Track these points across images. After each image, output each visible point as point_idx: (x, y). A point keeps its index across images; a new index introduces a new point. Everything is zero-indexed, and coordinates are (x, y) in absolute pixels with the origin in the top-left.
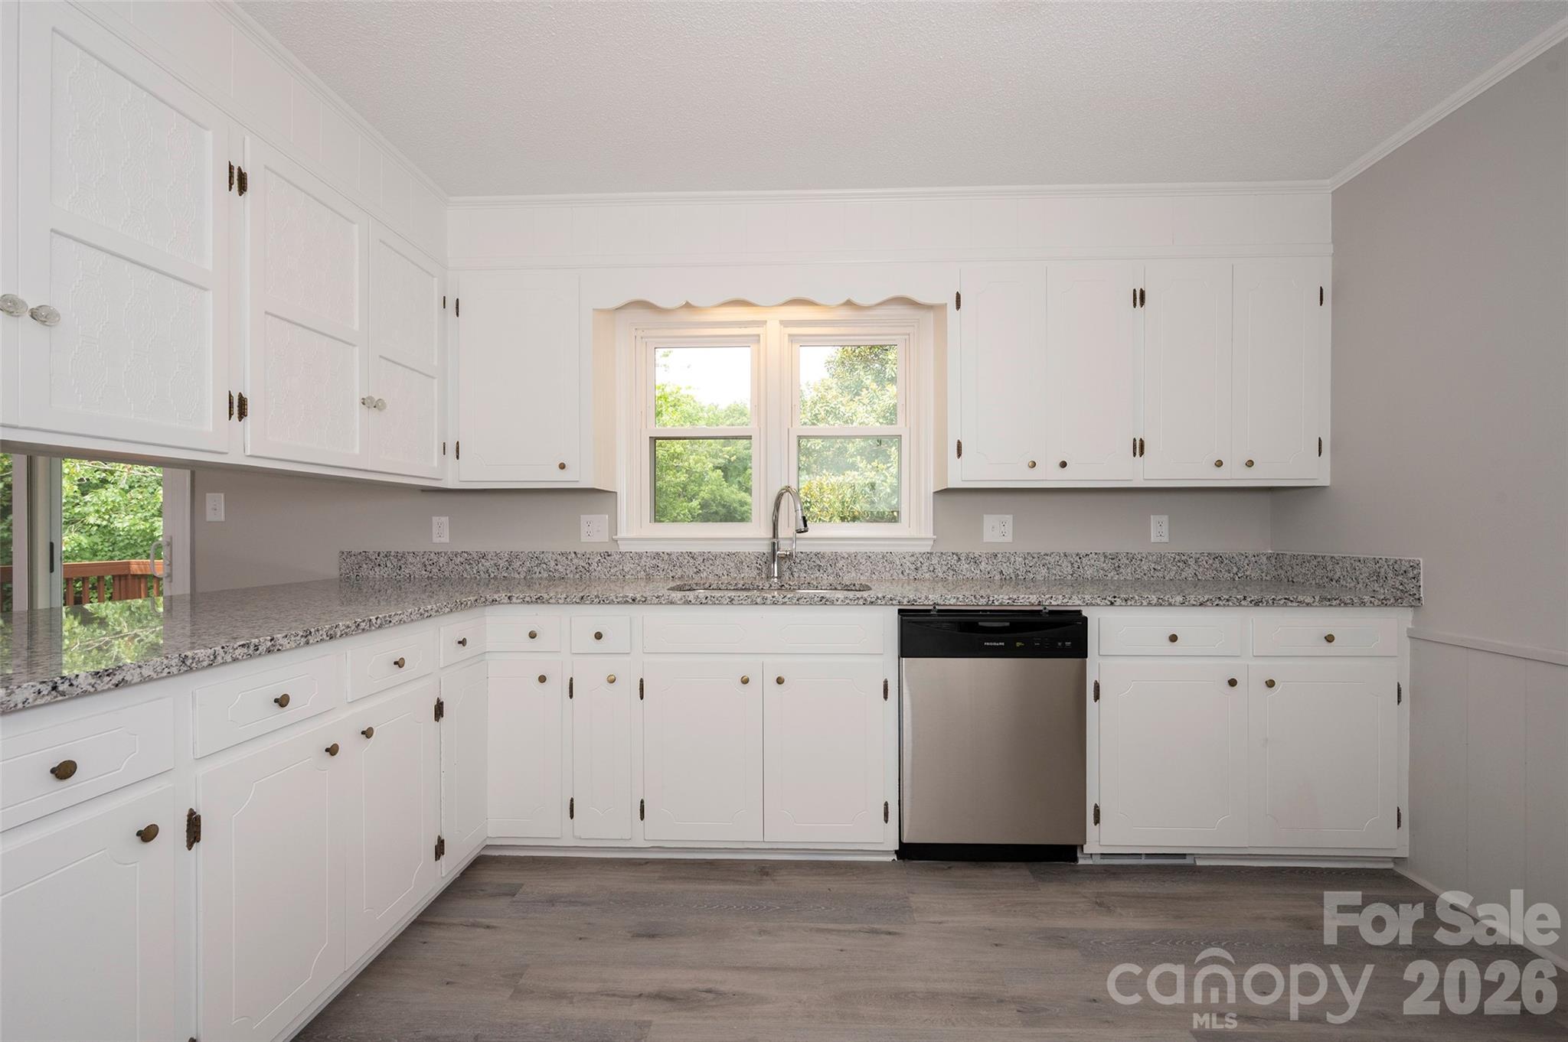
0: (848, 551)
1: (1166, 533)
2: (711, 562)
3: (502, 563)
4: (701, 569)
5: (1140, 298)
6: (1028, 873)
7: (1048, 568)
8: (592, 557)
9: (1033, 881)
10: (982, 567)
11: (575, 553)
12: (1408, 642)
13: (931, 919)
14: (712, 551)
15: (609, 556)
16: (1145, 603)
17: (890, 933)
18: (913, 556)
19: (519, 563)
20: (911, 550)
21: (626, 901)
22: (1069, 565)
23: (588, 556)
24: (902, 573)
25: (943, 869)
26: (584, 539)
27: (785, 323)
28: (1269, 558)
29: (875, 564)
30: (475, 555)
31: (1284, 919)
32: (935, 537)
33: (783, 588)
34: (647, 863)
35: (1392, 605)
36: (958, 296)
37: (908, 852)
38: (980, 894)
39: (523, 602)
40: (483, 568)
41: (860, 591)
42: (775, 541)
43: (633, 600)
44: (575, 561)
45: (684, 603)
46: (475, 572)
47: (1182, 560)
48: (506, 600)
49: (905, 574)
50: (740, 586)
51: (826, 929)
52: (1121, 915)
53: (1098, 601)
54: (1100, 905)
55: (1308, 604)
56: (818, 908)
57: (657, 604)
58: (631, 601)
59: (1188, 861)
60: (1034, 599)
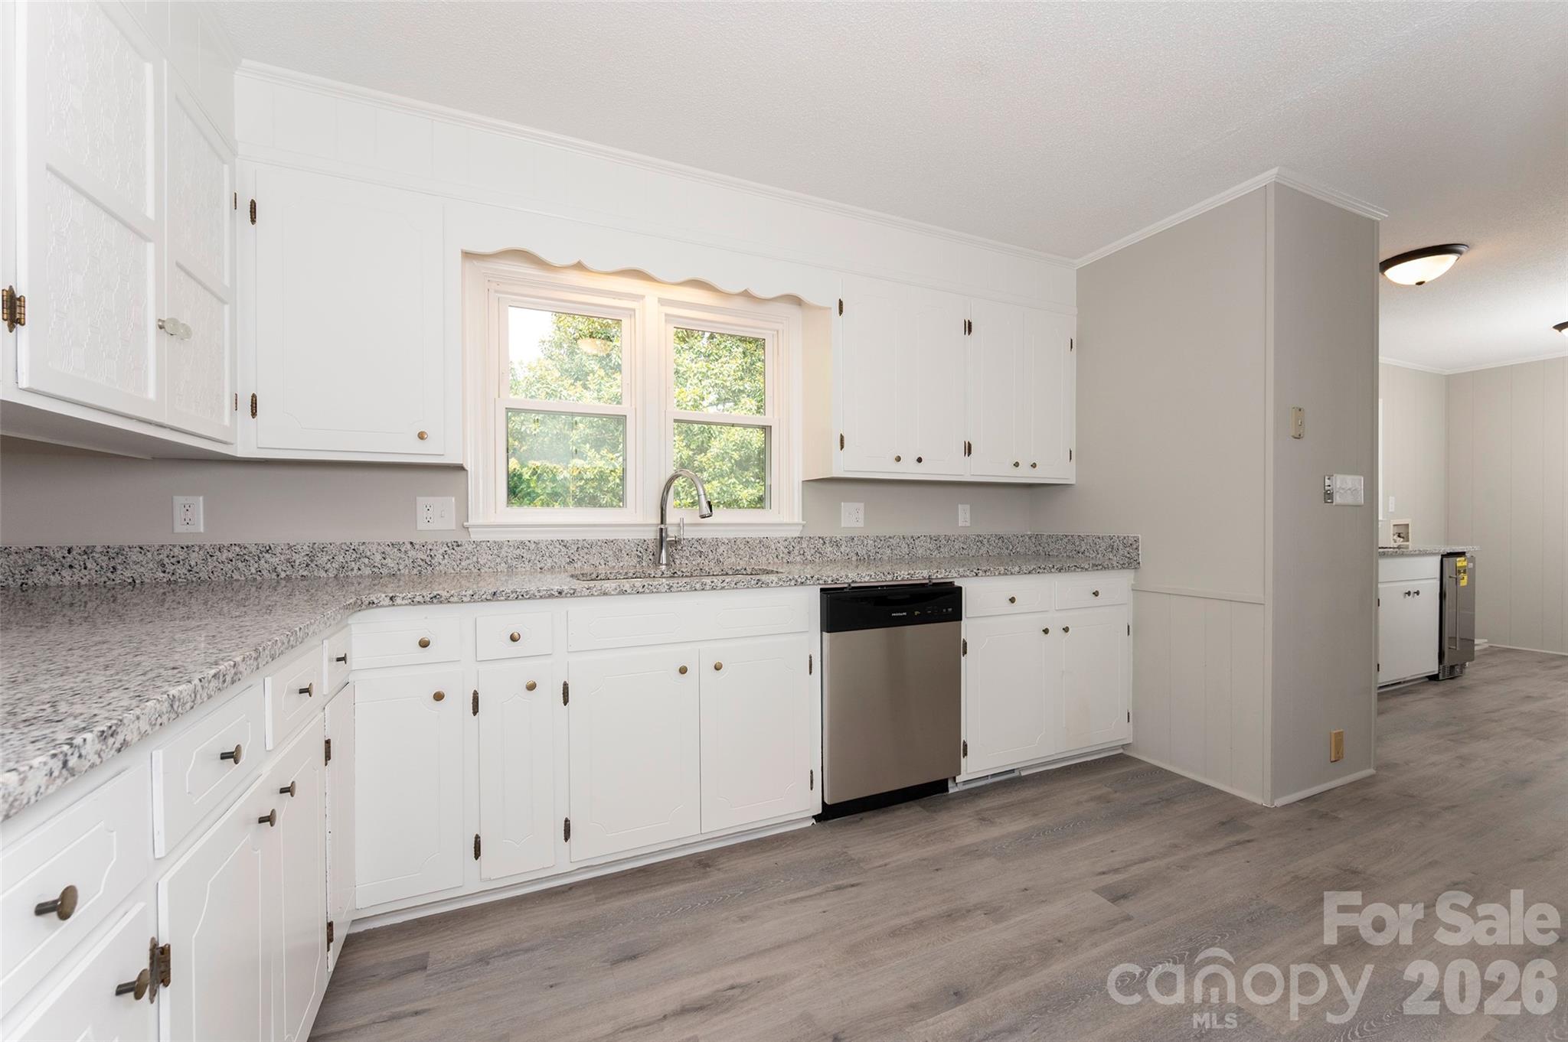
0: (728, 537)
1: (968, 520)
2: (586, 550)
3: (299, 559)
4: (575, 558)
5: (969, 327)
6: (919, 809)
7: (892, 549)
8: (435, 547)
9: (927, 814)
10: (842, 550)
11: (411, 543)
12: (1131, 592)
13: (877, 864)
14: (587, 539)
15: (458, 546)
16: (997, 574)
17: (853, 886)
18: (786, 540)
19: (325, 559)
20: (784, 535)
21: (577, 933)
22: (907, 546)
23: (430, 547)
24: (777, 557)
25: (858, 822)
26: (422, 525)
27: (662, 302)
28: (1030, 538)
29: (753, 549)
30: (253, 550)
31: (1092, 799)
32: (805, 522)
33: (676, 575)
34: (570, 889)
35: (1127, 568)
36: (841, 303)
37: (829, 813)
38: (897, 834)
39: (413, 602)
40: (267, 566)
41: (752, 574)
42: (662, 526)
43: (560, 593)
44: (412, 553)
45: (619, 594)
46: (254, 571)
47: (979, 540)
48: (387, 601)
49: (780, 557)
50: (631, 575)
51: (798, 898)
52: (1001, 823)
53: (968, 573)
54: (984, 819)
55: (1086, 569)
56: (777, 882)
57: (588, 596)
58: (556, 594)
59: (1016, 774)
60: (925, 574)
